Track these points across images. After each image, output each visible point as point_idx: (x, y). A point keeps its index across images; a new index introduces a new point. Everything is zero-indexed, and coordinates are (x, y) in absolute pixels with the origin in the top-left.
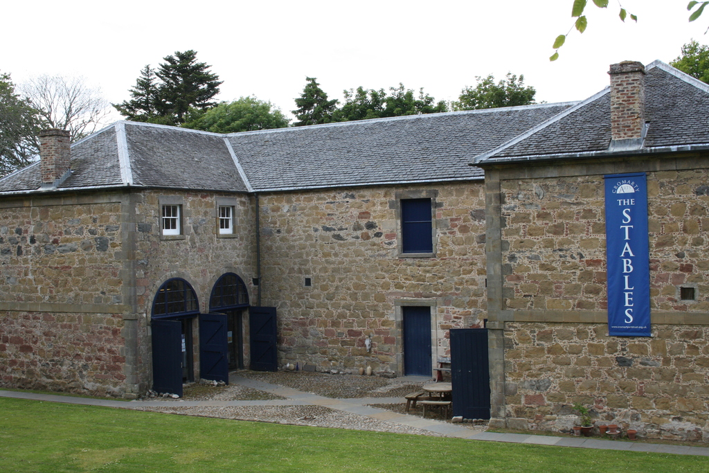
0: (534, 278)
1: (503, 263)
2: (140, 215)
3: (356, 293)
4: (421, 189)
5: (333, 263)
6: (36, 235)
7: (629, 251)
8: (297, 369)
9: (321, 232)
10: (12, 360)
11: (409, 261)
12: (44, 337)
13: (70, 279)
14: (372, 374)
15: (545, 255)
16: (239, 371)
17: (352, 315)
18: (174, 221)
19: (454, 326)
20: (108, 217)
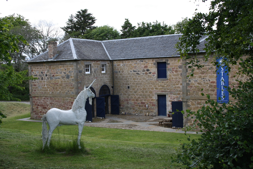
0: (196, 87)
1: (187, 82)
2: (79, 68)
3: (143, 91)
4: (163, 59)
5: (136, 82)
6: (47, 74)
7: (223, 79)
8: (125, 114)
9: (133, 72)
10: (40, 111)
11: (160, 81)
12: (50, 104)
13: (58, 87)
14: (148, 115)
15: (199, 80)
16: (108, 115)
17: (142, 98)
18: (88, 69)
19: (173, 101)
20: (70, 68)
